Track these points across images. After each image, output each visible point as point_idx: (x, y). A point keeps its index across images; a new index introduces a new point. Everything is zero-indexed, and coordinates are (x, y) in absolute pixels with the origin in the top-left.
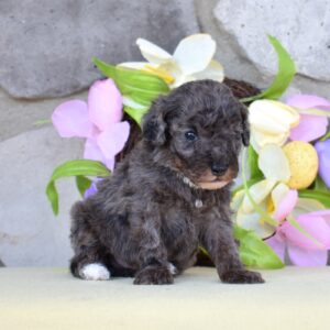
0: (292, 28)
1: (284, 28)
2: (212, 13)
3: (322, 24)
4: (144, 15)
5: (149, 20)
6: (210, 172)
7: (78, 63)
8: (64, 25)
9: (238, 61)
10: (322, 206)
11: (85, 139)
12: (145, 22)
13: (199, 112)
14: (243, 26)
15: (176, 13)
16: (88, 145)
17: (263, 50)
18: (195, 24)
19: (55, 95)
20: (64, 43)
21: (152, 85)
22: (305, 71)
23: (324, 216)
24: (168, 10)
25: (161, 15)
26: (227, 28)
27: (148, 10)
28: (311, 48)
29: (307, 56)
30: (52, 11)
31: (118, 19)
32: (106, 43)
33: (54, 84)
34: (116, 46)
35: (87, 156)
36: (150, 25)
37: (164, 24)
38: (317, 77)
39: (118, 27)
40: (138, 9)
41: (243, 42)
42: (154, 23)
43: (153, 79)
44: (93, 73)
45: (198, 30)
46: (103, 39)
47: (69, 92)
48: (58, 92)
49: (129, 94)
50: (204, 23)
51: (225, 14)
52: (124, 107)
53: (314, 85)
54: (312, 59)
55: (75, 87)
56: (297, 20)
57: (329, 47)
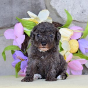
2: (49, 3)
4: (30, 4)
6: (41, 45)
7: (12, 18)
9: (57, 17)
10: (80, 58)
12: (31, 6)
14: (58, 7)
15: (39, 4)
18: (45, 6)
20: (8, 12)
21: (32, 24)
22: (76, 19)
24: (37, 3)
25: (35, 4)
26: (54, 7)
29: (76, 15)
31: (23, 6)
32: (20, 12)
34: (23, 13)
35: (14, 44)
37: (36, 7)
38: (79, 21)
39: (23, 8)
40: (29, 3)
41: (58, 12)
42: (33, 6)
45: (45, 8)
47: (10, 26)
48: (7, 26)
50: (47, 6)
51: (53, 3)
52: (24, 30)
54: (78, 16)
55: (11, 25)
56: (74, 5)
57: (83, 12)
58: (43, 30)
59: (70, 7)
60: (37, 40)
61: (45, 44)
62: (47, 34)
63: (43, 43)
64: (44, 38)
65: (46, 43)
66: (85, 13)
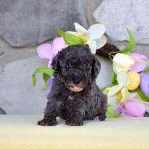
0: (124, 22)
2: (92, 15)
3: (135, 21)
4: (65, 15)
5: (67, 17)
6: (72, 83)
7: (38, 33)
8: (33, 18)
12: (65, 18)
13: (71, 58)
14: (104, 21)
15: (78, 15)
17: (112, 31)
18: (85, 19)
19: (28, 46)
20: (33, 25)
24: (75, 13)
25: (72, 15)
27: (67, 13)
30: (28, 12)
31: (55, 16)
32: (50, 26)
33: (29, 41)
34: (54, 27)
36: (68, 19)
37: (73, 19)
39: (55, 20)
40: (63, 13)
44: (44, 38)
45: (86, 22)
46: (48, 24)
47: (34, 45)
48: (30, 45)
50: (89, 19)
51: (97, 15)
55: (37, 43)
56: (126, 19)
57: (138, 30)
58: (75, 61)
59: (120, 22)
60: (66, 74)
62: (81, 67)
64: (76, 72)
66: (141, 31)
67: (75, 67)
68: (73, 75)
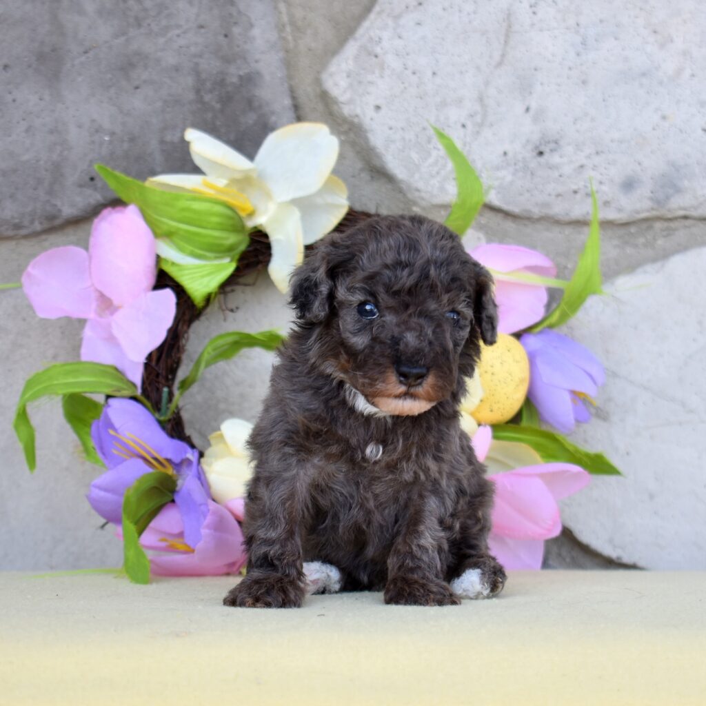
0: (471, 116)
1: (454, 115)
2: (318, 81)
3: (528, 110)
4: (190, 81)
7: (57, 170)
8: (29, 96)
9: (365, 176)
10: (537, 456)
11: (82, 322)
12: (191, 96)
13: (386, 266)
14: (378, 108)
15: (250, 80)
16: (88, 332)
17: (414, 156)
18: (287, 102)
19: (10, 233)
20: (29, 130)
22: (494, 199)
23: (542, 476)
24: (234, 73)
25: (221, 83)
26: (346, 111)
27: (196, 72)
28: (505, 154)
29: (498, 168)
31: (138, 87)
32: (112, 134)
33: (10, 211)
34: (132, 140)
36: (200, 100)
37: (226, 100)
38: (516, 209)
39: (137, 103)
40: (177, 69)
41: (377, 139)
42: (207, 98)
43: (218, 209)
44: (88, 191)
45: (291, 114)
46: (106, 124)
47: (37, 227)
48: (17, 227)
49: (168, 235)
50: (303, 100)
51: (343, 83)
53: (509, 225)
54: (506, 175)
55: (51, 218)
56: (481, 99)
57: (541, 153)
61: (421, 377)
63: (404, 369)
65: (428, 369)
66: (555, 159)
67: (407, 306)
68: (396, 341)
